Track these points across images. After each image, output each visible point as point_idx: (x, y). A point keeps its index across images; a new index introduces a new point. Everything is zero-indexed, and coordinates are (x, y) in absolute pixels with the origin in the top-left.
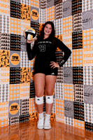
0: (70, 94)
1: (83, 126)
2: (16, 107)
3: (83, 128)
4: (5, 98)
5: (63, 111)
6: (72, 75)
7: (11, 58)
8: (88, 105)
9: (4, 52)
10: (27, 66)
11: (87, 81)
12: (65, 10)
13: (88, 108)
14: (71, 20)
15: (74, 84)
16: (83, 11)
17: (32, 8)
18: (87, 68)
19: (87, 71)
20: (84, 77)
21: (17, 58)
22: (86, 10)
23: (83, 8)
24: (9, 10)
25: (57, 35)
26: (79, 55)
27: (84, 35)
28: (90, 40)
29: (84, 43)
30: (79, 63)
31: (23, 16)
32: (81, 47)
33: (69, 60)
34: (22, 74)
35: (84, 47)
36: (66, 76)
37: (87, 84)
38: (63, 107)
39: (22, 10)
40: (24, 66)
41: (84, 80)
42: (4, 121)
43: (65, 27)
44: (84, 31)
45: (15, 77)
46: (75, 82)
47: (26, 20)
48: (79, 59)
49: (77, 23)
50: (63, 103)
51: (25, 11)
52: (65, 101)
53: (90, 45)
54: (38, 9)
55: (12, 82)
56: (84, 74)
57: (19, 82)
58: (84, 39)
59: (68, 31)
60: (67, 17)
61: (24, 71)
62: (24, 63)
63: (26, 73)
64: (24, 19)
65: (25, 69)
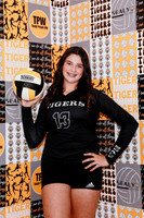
10: (22, 160)
12: (119, 14)
31: (10, 31)
33: (131, 145)
34: (10, 181)
36: (124, 186)
40: (15, 161)
47: (17, 41)
54: (46, 9)
59: (128, 69)
60: (124, 35)
61: (14, 174)
62: (15, 154)
63: (19, 179)
64: (12, 37)
65: (18, 167)
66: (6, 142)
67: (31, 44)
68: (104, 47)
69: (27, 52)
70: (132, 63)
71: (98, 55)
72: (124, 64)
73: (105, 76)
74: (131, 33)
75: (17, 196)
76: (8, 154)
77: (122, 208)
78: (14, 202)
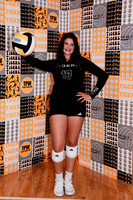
0: (99, 133)
1: (115, 174)
2: (28, 147)
3: (115, 178)
4: (14, 137)
5: (89, 153)
6: (103, 108)
7: (22, 85)
8: (123, 150)
9: (12, 77)
10: (42, 94)
11: (124, 119)
13: (123, 154)
14: (104, 33)
15: (105, 121)
16: (122, 23)
17: (50, 11)
18: (124, 103)
19: (124, 106)
20: (119, 114)
21: (30, 83)
22: (127, 23)
23: (122, 19)
24: (19, 17)
25: (82, 51)
26: (114, 84)
27: (122, 57)
28: (130, 66)
29: (122, 69)
30: (114, 95)
31: (38, 24)
32: (117, 73)
34: (36, 104)
35: (121, 74)
36: (95, 109)
37: (123, 123)
38: (89, 149)
39: (37, 15)
40: (38, 94)
41: (119, 118)
42: (14, 165)
43: (96, 42)
44: (122, 52)
45: (27, 109)
46: (106, 119)
47: (41, 30)
48: (114, 90)
49: (113, 39)
50: (89, 144)
51: (41, 16)
52: (92, 141)
53: (130, 72)
55: (23, 116)
56: (119, 110)
57: (32, 115)
58: (122, 63)
59: (101, 47)
60: (99, 29)
61: (38, 101)
62: (38, 90)
63: (40, 103)
64: (39, 28)
65: (40, 97)
66: (34, 84)
67: (49, 31)
68: (88, 35)
69: (46, 36)
71: (84, 39)
72: (99, 45)
73: (88, 51)
74: (103, 28)
75: (39, 112)
76: (35, 90)
77: (93, 119)
78: (37, 115)
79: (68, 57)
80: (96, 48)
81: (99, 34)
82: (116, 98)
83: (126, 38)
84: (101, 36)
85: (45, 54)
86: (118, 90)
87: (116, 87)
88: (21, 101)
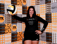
9: (8, 25)
10: (21, 31)
11: (54, 41)
15: (47, 42)
16: (52, 2)
18: (54, 34)
19: (54, 35)
20: (53, 39)
21: (15, 27)
25: (37, 14)
26: (50, 26)
27: (52, 15)
29: (52, 20)
30: (50, 31)
32: (51, 22)
34: (18, 36)
35: (52, 22)
37: (54, 43)
40: (19, 31)
43: (42, 10)
44: (52, 13)
45: (14, 38)
46: (47, 41)
47: (20, 6)
49: (48, 8)
51: (19, 0)
53: (56, 21)
55: (12, 41)
56: (52, 37)
57: (16, 40)
58: (52, 18)
59: (43, 12)
60: (43, 5)
61: (19, 34)
62: (19, 30)
63: (20, 35)
64: (19, 5)
65: (20, 33)
66: (17, 27)
67: (23, 6)
68: (38, 7)
69: (22, 8)
70: (44, 11)
71: (37, 9)
73: (38, 13)
74: (44, 4)
75: (19, 39)
76: (18, 30)
77: (42, 41)
78: (19, 40)
79: (31, 16)
80: (42, 12)
81: (43, 7)
82: (51, 32)
83: (53, 8)
84: (43, 8)
85: (22, 15)
86: (51, 29)
87: (51, 28)
88: (12, 34)
